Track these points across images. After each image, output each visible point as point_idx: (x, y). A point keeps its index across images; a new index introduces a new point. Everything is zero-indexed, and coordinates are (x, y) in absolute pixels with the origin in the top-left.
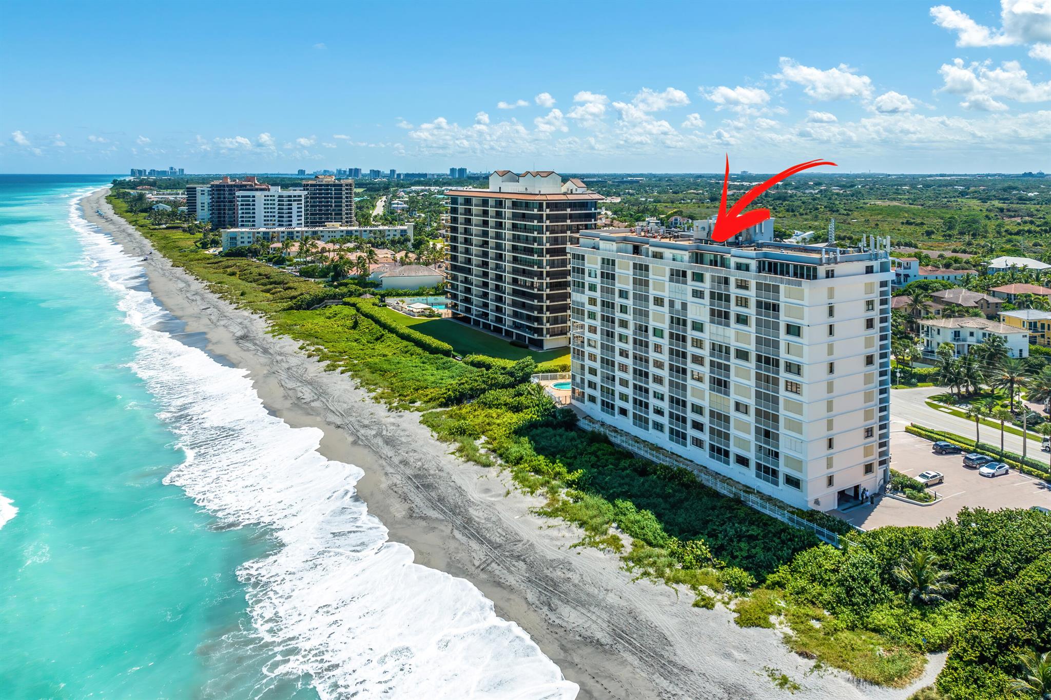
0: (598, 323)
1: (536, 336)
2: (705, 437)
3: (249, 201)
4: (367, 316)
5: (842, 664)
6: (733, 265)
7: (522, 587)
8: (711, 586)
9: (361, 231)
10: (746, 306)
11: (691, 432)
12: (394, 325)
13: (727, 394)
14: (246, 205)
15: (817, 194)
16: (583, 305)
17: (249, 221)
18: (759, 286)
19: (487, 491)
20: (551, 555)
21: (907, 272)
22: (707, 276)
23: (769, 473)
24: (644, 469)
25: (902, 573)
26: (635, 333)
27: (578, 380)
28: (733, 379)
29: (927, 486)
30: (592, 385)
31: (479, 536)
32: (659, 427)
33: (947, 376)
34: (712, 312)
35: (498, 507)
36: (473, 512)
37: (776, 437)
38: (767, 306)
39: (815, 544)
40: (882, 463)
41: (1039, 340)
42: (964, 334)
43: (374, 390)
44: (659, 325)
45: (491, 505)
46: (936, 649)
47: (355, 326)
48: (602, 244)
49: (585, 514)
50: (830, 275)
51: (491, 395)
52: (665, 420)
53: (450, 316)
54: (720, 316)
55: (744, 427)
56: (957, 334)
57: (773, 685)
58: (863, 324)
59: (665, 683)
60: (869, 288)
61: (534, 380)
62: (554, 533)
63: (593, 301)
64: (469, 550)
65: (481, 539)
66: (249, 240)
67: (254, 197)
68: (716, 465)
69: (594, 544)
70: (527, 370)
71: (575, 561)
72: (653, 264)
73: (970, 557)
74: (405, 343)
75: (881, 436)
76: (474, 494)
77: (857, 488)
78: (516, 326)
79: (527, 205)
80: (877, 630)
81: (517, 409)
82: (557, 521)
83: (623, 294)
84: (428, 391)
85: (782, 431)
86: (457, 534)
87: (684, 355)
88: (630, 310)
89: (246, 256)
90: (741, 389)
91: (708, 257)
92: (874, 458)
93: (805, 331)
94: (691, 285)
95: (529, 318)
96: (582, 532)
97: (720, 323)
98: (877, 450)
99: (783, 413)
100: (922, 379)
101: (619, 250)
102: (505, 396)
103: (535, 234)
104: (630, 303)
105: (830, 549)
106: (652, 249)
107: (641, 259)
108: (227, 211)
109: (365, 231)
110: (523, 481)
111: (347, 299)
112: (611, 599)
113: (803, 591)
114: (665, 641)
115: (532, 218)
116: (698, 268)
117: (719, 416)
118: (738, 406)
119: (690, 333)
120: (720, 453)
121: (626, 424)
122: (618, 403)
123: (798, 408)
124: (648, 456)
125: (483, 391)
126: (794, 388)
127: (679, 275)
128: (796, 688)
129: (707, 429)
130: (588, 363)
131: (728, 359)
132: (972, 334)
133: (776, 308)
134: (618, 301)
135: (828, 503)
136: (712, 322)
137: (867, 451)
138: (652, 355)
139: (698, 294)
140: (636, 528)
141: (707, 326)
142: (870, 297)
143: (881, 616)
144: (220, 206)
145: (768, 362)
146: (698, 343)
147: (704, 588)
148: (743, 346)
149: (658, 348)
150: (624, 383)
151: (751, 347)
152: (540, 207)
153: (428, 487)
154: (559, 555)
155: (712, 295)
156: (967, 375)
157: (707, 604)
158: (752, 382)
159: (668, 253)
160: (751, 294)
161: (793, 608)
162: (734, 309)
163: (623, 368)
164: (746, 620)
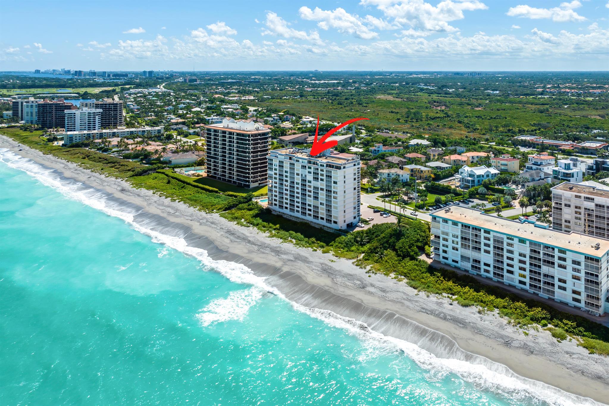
0: (277, 181)
1: (247, 183)
2: (312, 213)
3: (72, 116)
4: (173, 178)
5: (344, 257)
6: (319, 165)
7: (270, 253)
8: (316, 247)
9: (138, 131)
10: (323, 176)
11: (308, 212)
12: (188, 182)
13: (318, 200)
14: (70, 118)
15: (353, 90)
16: (272, 175)
17: (72, 126)
18: (326, 171)
19: (251, 233)
20: (275, 245)
21: (378, 149)
22: (312, 168)
23: (329, 221)
24: (295, 223)
25: (359, 239)
26: (290, 184)
27: (270, 199)
28: (320, 196)
29: (369, 221)
30: (275, 200)
31: (253, 244)
32: (298, 211)
33: (382, 190)
34: (314, 178)
35: (256, 237)
36: (249, 238)
37: (331, 211)
38: (329, 176)
39: (341, 236)
40: (358, 216)
41: (414, 175)
42: (391, 174)
43: (196, 207)
44: (298, 181)
45: (254, 237)
46: (363, 253)
47: (169, 182)
48: (279, 156)
49: (282, 236)
50: (344, 168)
51: (240, 206)
52: (300, 209)
53: (206, 175)
54: (316, 179)
55: (322, 209)
56: (389, 174)
57: (330, 262)
58: (353, 179)
59: (308, 265)
60: (354, 170)
61: (253, 200)
62: (274, 241)
63: (276, 174)
64: (253, 247)
65: (255, 245)
66: (80, 138)
67: (75, 114)
68: (315, 221)
69: (285, 242)
70: (251, 197)
71: (282, 246)
72: (296, 163)
73: (373, 234)
74: (196, 189)
75: (358, 209)
76: (248, 235)
77: (352, 223)
78: (238, 179)
79: (243, 135)
80: (352, 251)
81: (250, 210)
82: (274, 238)
83: (286, 172)
84: (217, 206)
85: (333, 209)
86: (247, 244)
87: (306, 190)
88: (289, 177)
89: (81, 147)
90: (322, 199)
91: (312, 162)
92: (356, 215)
93: (338, 183)
94: (308, 170)
95: (244, 177)
96: (282, 240)
97: (316, 181)
98: (357, 213)
99: (333, 205)
100: (376, 190)
101: (285, 158)
102: (245, 205)
103: (247, 146)
104: (288, 174)
105: (344, 237)
106: (295, 159)
107: (292, 162)
108: (48, 118)
109: (140, 131)
110: (261, 230)
111: (159, 170)
112: (293, 252)
113: (337, 246)
114: (307, 258)
115: (246, 140)
116: (310, 165)
117: (316, 207)
118: (321, 204)
119: (307, 184)
120: (316, 217)
121: (287, 212)
122: (285, 205)
123: (336, 203)
124: (295, 220)
125: (237, 205)
126: (335, 198)
127: (304, 167)
128: (335, 262)
129: (312, 211)
130: (274, 193)
131: (318, 191)
132: (393, 174)
133: (331, 177)
134: (284, 174)
135: (344, 227)
136: (314, 180)
137: (354, 213)
138: (296, 190)
139: (310, 172)
140: (296, 237)
141: (312, 182)
142: (355, 172)
143: (353, 248)
144: (44, 115)
145: (329, 191)
146: (310, 186)
147: (314, 248)
148: (322, 187)
149: (298, 188)
150: (286, 199)
151: (324, 187)
152: (249, 137)
153: (233, 234)
154: (278, 245)
155: (314, 173)
156: (388, 189)
157: (316, 251)
158: (325, 197)
159: (300, 160)
160: (324, 173)
161: (335, 249)
162: (320, 177)
163: (286, 194)
164: (324, 252)
